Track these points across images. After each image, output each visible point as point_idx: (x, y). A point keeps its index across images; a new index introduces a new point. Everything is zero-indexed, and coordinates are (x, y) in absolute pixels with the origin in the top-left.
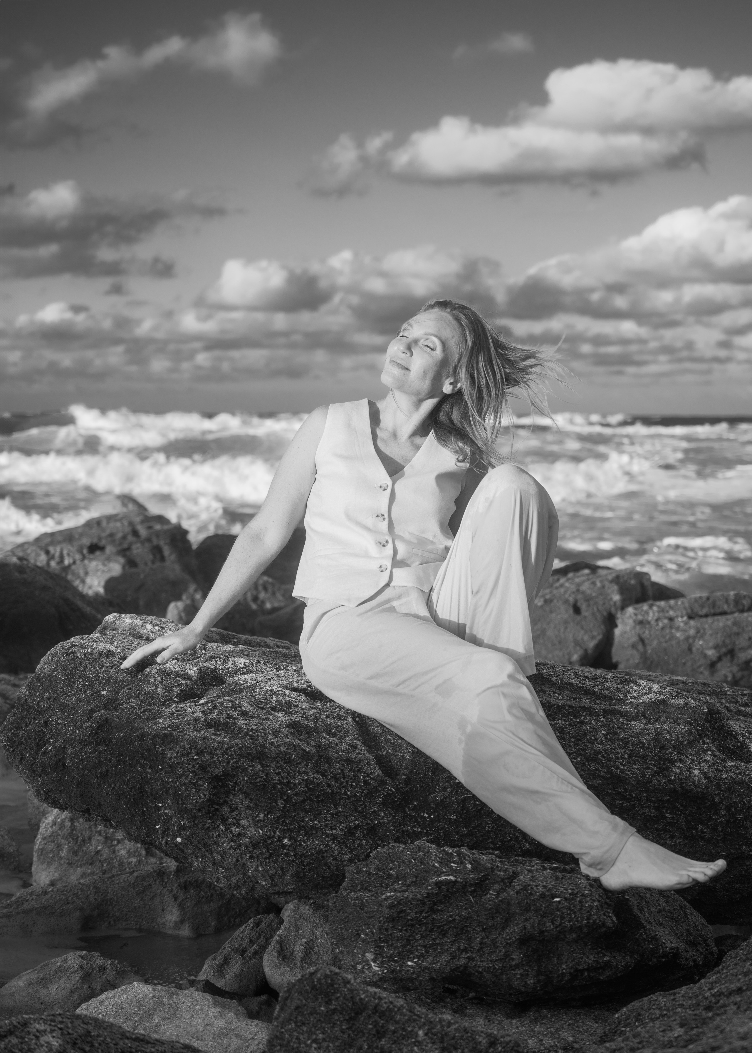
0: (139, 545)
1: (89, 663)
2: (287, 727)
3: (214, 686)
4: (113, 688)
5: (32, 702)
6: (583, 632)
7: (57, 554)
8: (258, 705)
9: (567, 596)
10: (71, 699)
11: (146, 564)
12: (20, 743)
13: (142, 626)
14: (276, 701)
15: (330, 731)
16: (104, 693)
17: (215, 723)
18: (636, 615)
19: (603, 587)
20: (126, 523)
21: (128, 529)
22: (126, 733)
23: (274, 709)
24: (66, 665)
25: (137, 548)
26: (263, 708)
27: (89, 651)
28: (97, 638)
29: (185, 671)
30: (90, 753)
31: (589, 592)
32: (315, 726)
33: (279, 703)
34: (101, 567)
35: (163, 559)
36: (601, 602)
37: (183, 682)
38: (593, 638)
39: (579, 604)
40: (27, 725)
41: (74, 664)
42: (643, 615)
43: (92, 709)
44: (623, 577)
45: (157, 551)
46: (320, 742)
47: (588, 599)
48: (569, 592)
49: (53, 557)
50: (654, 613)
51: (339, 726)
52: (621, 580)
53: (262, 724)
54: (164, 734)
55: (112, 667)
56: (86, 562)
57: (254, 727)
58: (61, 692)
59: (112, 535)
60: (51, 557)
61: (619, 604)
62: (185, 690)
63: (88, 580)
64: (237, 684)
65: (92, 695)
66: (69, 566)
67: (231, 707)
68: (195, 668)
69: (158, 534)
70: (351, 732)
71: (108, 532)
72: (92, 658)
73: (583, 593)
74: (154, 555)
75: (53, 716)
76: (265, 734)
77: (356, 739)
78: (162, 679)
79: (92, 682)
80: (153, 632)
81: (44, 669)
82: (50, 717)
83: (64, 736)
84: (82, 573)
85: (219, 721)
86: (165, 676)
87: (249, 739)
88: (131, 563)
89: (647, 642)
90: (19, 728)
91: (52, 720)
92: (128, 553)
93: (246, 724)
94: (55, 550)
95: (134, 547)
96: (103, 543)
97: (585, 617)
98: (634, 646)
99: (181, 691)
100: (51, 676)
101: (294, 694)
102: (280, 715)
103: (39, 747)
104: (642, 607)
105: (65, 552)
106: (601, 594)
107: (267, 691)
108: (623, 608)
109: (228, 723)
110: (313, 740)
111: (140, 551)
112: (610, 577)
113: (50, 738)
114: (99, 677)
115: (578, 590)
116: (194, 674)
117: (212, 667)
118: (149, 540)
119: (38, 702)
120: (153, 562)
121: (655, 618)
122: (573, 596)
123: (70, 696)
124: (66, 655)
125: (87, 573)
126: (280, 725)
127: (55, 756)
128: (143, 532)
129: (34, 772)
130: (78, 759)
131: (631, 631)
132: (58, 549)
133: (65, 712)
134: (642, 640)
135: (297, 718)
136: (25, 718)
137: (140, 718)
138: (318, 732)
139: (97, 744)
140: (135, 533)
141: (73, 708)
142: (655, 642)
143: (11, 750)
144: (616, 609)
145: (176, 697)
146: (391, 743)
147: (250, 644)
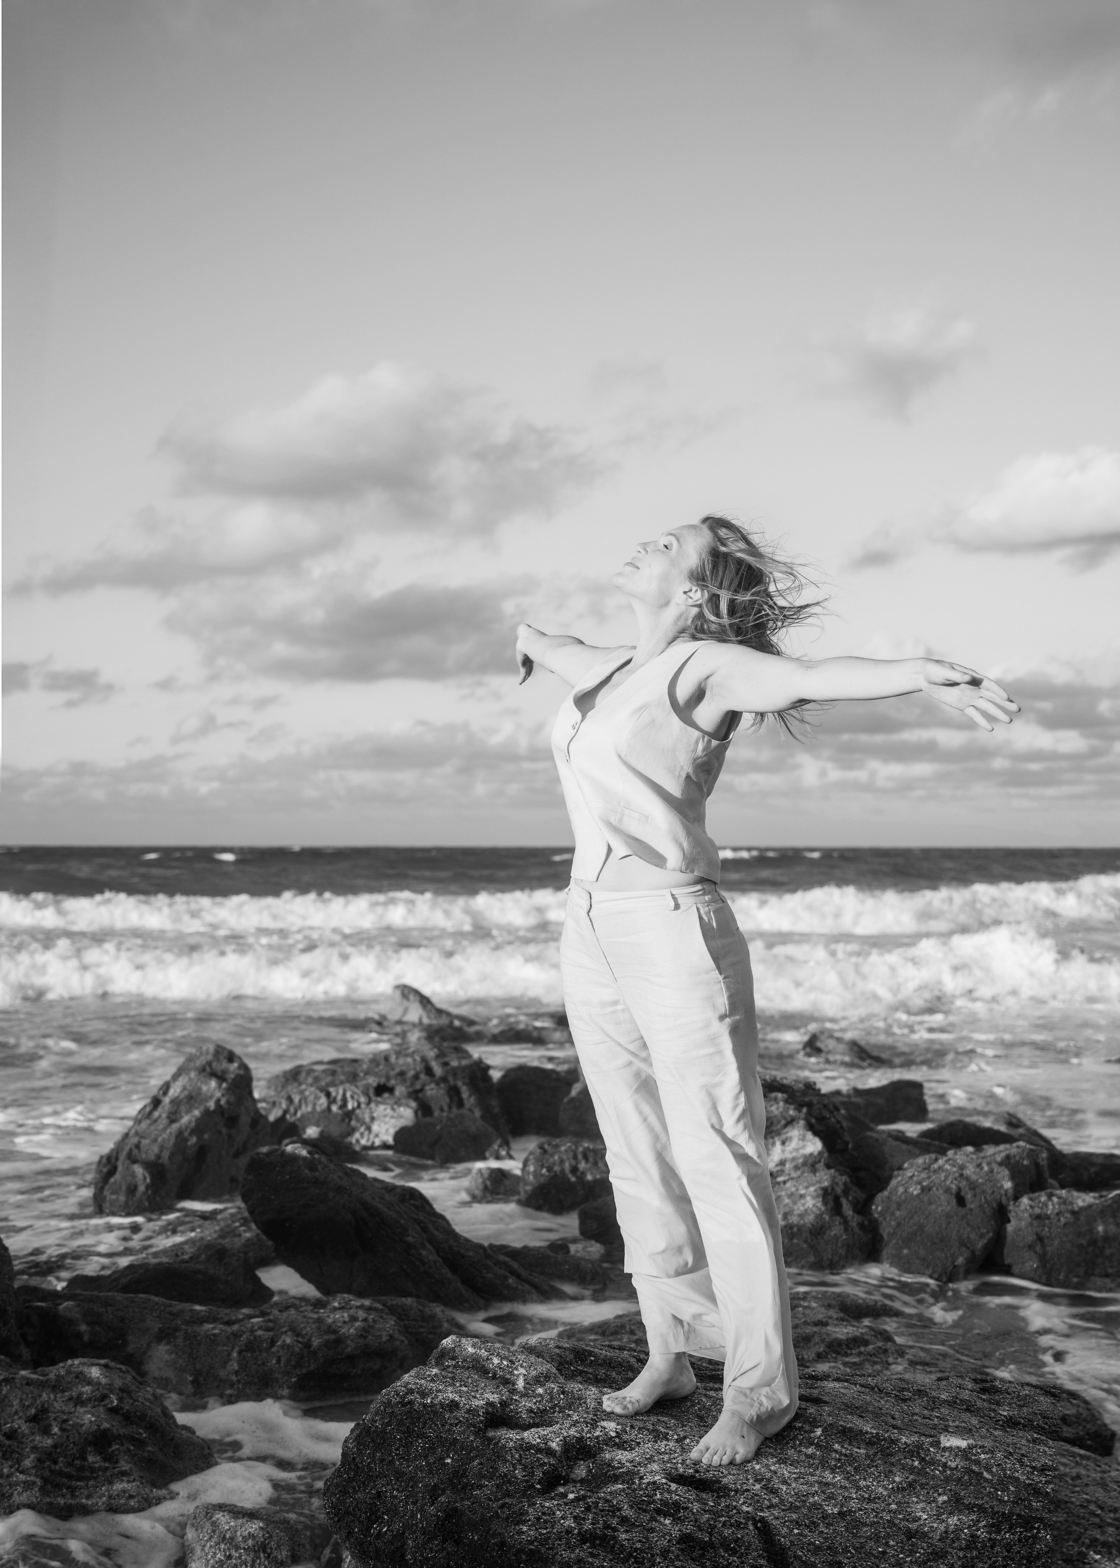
0: (433, 1086)
1: (429, 1419)
2: (678, 1543)
3: (580, 1460)
4: (459, 1456)
5: (362, 1463)
6: (969, 1229)
7: (339, 1097)
8: (639, 1506)
9: (948, 1183)
10: (409, 1466)
11: (442, 1110)
12: (348, 1513)
13: (488, 1359)
14: (661, 1500)
15: (729, 1545)
16: (449, 1461)
17: (591, 1535)
18: (1032, 1207)
19: (991, 1171)
20: (418, 1059)
21: (419, 1067)
22: (481, 1536)
23: (658, 1511)
24: (402, 1420)
25: (432, 1089)
26: (645, 1511)
27: (429, 1401)
28: (436, 1375)
29: (546, 1444)
30: (436, 1552)
31: (974, 1177)
32: (710, 1539)
33: (665, 1503)
34: (389, 1111)
35: (460, 1104)
36: (989, 1191)
37: (546, 1460)
38: (982, 1236)
39: (963, 1193)
40: (355, 1492)
41: (412, 1418)
42: (1042, 1208)
43: (435, 1485)
44: (1015, 1156)
45: (454, 1093)
46: (717, 1562)
47: (973, 1186)
48: (951, 1178)
49: (334, 1101)
50: (1053, 1205)
51: (739, 1538)
52: (1013, 1161)
53: (647, 1538)
54: (530, 1550)
55: (457, 1425)
56: (373, 1105)
57: (638, 1545)
58: (397, 1455)
59: (402, 1074)
60: (331, 1100)
61: (1011, 1192)
62: (548, 1472)
63: (375, 1127)
64: (610, 1465)
65: (434, 1463)
66: (354, 1110)
67: (608, 1511)
68: (558, 1439)
69: (454, 1072)
70: (754, 1547)
71: (397, 1070)
72: (433, 1411)
73: (967, 1179)
74: (451, 1097)
75: (388, 1485)
76: (653, 1555)
77: (759, 1556)
78: (520, 1455)
79: (433, 1444)
80: (500, 1368)
81: (376, 1422)
82: (383, 1485)
83: (402, 1517)
84: (367, 1119)
85: (596, 1533)
86: (524, 1451)
87: (633, 1563)
88: (424, 1109)
89: (1046, 1241)
90: (345, 1492)
91: (386, 1491)
92: (420, 1095)
93: (629, 1540)
94: (337, 1093)
95: (427, 1088)
96: (393, 1082)
97: (971, 1210)
98: (1030, 1247)
99: (544, 1473)
100: (384, 1431)
101: (682, 1490)
102: (667, 1522)
103: (370, 1523)
104: (1040, 1196)
105: (348, 1094)
106: (989, 1180)
107: (649, 1484)
108: (1016, 1198)
109: (606, 1536)
110: (708, 1559)
111: (434, 1092)
112: (999, 1158)
113: (384, 1513)
114: (441, 1437)
115: (961, 1175)
116: (557, 1448)
117: (578, 1435)
118: (444, 1079)
119: (369, 1464)
120: (450, 1107)
121: (1056, 1211)
122: (955, 1182)
123: (408, 1461)
124: (402, 1406)
125: (373, 1119)
126: (669, 1541)
127: (392, 1544)
128: (438, 1070)
129: (364, 1553)
130: (422, 1555)
131: (1026, 1227)
132: (341, 1091)
133: (402, 1481)
134: (1040, 1239)
135: (689, 1528)
136: (353, 1480)
137: (498, 1516)
138: (714, 1548)
139: (444, 1540)
140: (429, 1071)
141: (411, 1478)
142: (1056, 1242)
143: (336, 1519)
144: (1008, 1199)
145: (538, 1483)
146: (802, 1561)
147: (610, 1363)
